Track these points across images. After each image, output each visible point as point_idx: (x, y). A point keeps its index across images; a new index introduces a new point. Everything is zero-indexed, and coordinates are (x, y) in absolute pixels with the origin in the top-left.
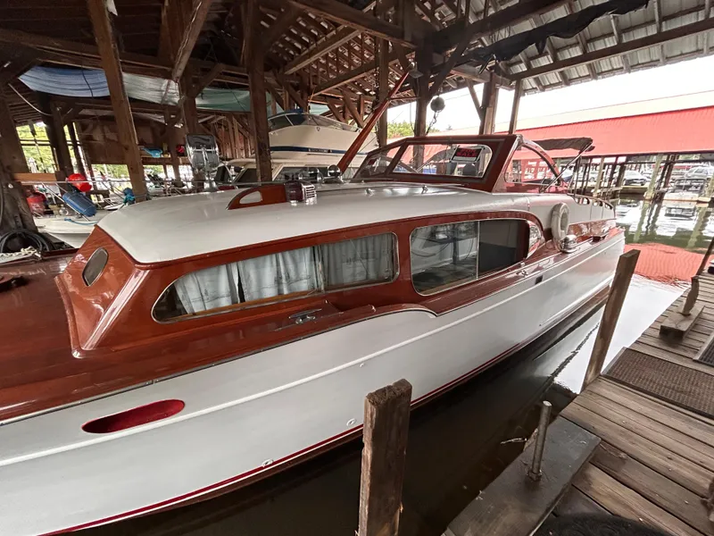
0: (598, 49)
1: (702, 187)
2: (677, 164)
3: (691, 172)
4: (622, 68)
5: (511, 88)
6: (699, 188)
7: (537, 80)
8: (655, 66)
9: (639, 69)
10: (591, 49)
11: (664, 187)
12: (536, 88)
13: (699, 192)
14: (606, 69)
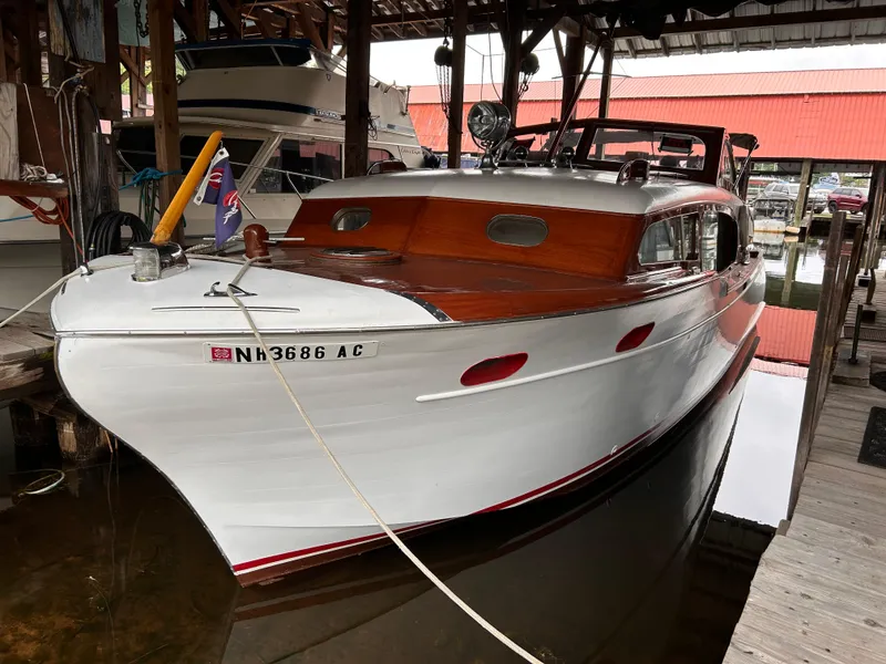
1: (786, 213)
2: (751, 178)
3: (769, 190)
4: (732, 44)
6: (783, 214)
7: (630, 43)
8: (764, 48)
9: (747, 49)
10: (699, 18)
12: (626, 52)
13: (786, 220)
14: (713, 42)
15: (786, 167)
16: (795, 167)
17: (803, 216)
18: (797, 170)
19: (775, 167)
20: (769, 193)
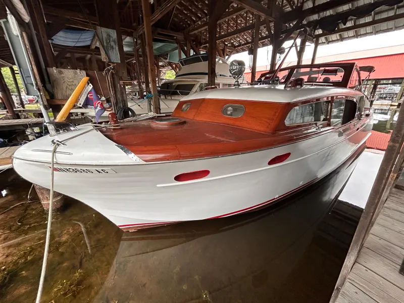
0: (361, 23)
1: (393, 98)
2: (379, 86)
4: (372, 32)
5: (313, 42)
6: (391, 98)
7: (326, 39)
8: (389, 31)
9: (380, 33)
10: (357, 23)
11: (373, 98)
12: (325, 43)
13: (391, 100)
14: (363, 33)
15: (395, 81)
16: (399, 81)
17: (400, 98)
18: (400, 82)
19: (390, 82)
20: (386, 91)
